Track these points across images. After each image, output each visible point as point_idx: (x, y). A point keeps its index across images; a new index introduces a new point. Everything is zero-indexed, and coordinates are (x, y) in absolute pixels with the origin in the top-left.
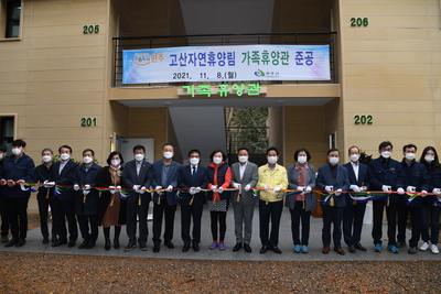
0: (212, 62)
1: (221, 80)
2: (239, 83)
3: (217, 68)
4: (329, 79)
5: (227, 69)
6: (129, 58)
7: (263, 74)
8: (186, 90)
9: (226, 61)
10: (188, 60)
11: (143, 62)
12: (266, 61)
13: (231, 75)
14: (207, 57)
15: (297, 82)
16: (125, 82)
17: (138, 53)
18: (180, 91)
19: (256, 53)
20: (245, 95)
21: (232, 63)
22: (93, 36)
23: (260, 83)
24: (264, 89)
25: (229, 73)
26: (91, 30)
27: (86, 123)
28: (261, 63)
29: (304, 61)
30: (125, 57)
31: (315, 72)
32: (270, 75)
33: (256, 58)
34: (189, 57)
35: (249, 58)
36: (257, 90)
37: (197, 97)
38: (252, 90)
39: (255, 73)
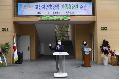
0: (51, 8)
1: (54, 14)
2: (61, 16)
3: (52, 10)
4: (92, 14)
5: (56, 10)
6: (20, 6)
7: (69, 13)
8: (41, 18)
9: (56, 8)
10: (42, 7)
11: (26, 8)
12: (70, 8)
13: (58, 13)
14: (49, 6)
15: (81, 15)
16: (19, 15)
17: (24, 4)
18: (39, 18)
19: (66, 5)
20: (63, 20)
21: (58, 9)
23: (68, 16)
24: (69, 18)
25: (57, 12)
27: (4, 30)
28: (68, 9)
29: (83, 8)
30: (19, 6)
31: (87, 12)
32: (72, 13)
33: (66, 7)
34: (42, 6)
35: (64, 7)
36: (67, 18)
37: (46, 20)
38: (65, 18)
39: (66, 12)
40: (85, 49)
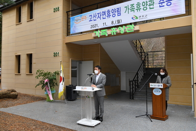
0: (109, 16)
1: (113, 25)
2: (122, 26)
3: (112, 19)
4: (184, 13)
5: (117, 18)
6: (73, 21)
7: (137, 18)
8: (95, 33)
9: (116, 13)
10: (97, 17)
11: (78, 21)
12: (139, 9)
13: (119, 21)
14: (106, 13)
15: (161, 19)
16: (71, 33)
18: (93, 35)
19: (132, 5)
20: (125, 33)
21: (119, 14)
22: (58, 13)
23: (135, 24)
24: (137, 28)
25: (118, 21)
26: (56, 10)
27: (56, 55)
28: (136, 11)
29: (165, 4)
30: (71, 20)
31: (173, 10)
32: (142, 17)
33: (133, 9)
34: (97, 15)
35: (129, 9)
36: (133, 29)
37: (101, 37)
38: (129, 29)
39: (132, 18)
40: (152, 85)
